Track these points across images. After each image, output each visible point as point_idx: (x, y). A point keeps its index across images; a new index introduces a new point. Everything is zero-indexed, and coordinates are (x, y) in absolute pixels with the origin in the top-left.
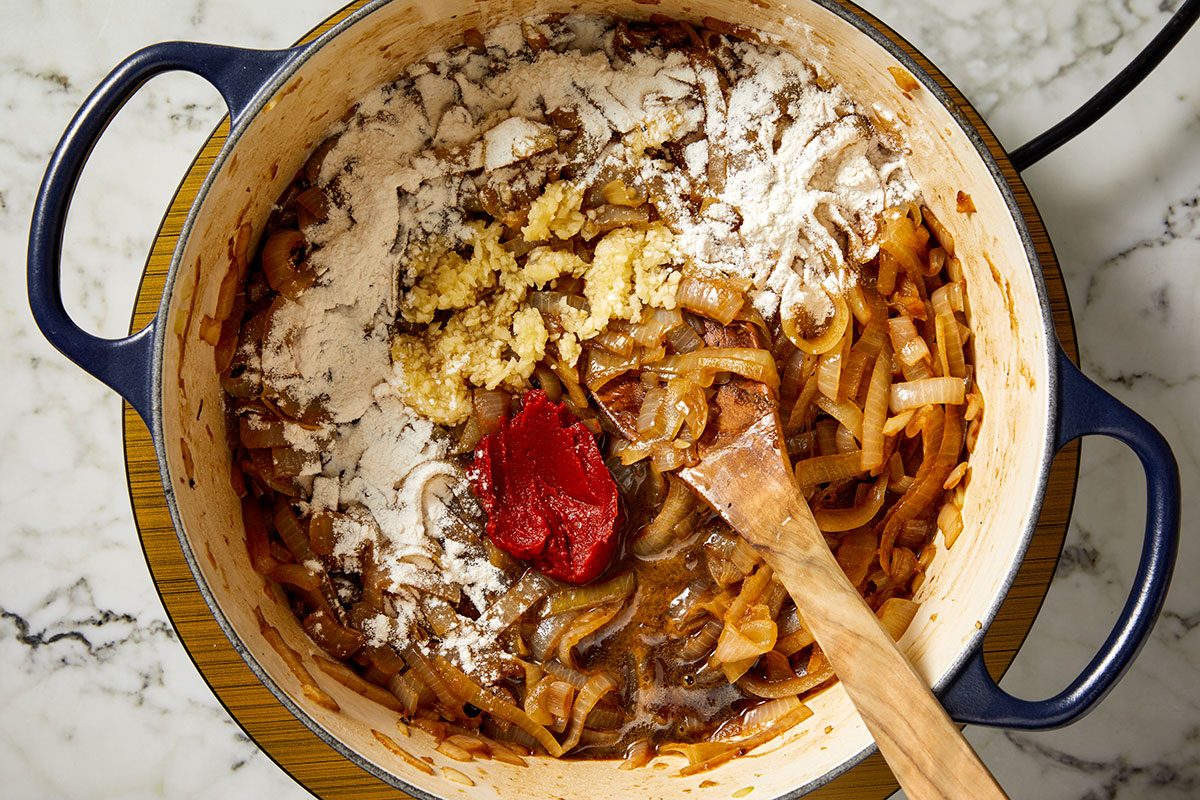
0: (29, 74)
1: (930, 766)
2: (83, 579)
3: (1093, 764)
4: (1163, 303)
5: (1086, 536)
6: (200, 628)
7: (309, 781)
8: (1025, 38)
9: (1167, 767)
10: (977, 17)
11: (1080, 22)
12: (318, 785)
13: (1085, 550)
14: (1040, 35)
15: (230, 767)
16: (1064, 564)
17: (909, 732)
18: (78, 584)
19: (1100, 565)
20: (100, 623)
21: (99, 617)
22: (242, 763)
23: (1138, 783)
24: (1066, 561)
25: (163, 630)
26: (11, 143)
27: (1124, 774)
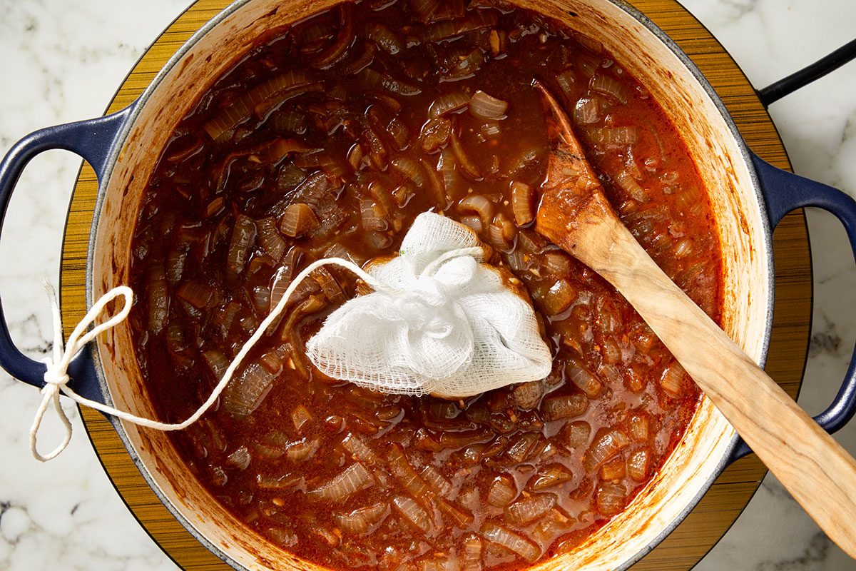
1: (747, 408)
2: (33, 316)
5: (832, 326)
13: (830, 337)
16: (813, 348)
17: (728, 385)
18: (29, 319)
19: (841, 349)
20: (45, 351)
21: (45, 347)
24: (815, 346)
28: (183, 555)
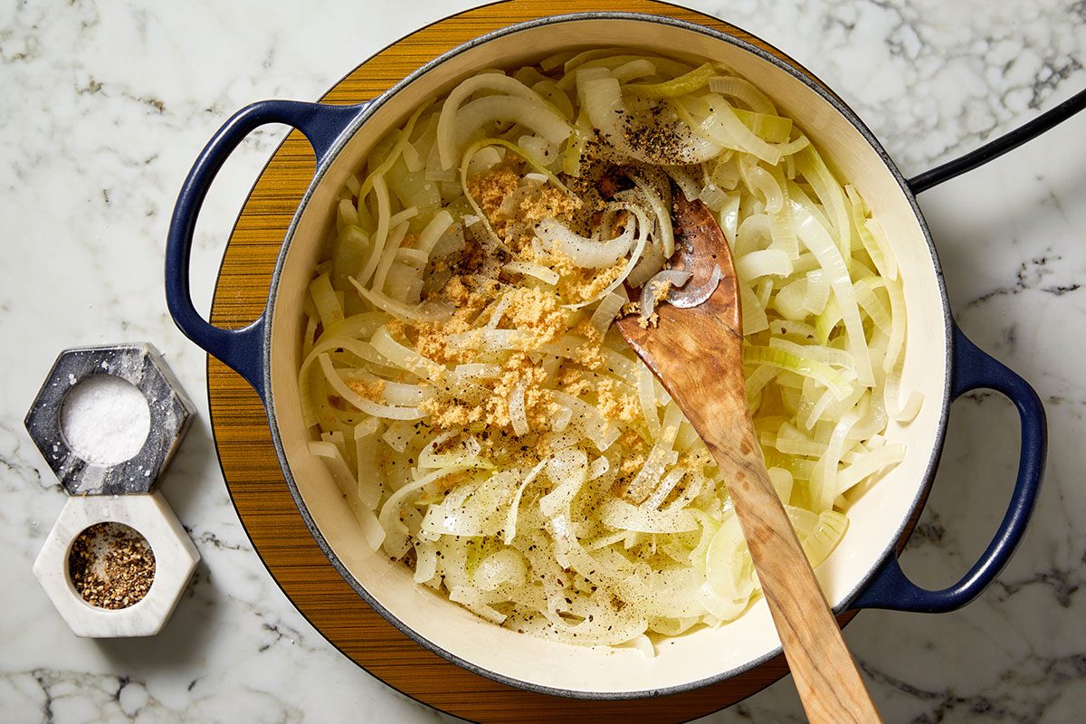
0: (133, 98)
3: (928, 693)
4: (1012, 339)
5: (936, 517)
6: (260, 520)
7: (338, 641)
8: (920, 122)
9: (984, 700)
10: (883, 103)
11: (964, 112)
12: (346, 644)
13: (934, 528)
14: (932, 121)
15: (257, 649)
19: (945, 539)
22: (268, 647)
23: (961, 710)
24: (918, 535)
25: (212, 540)
26: (116, 151)
27: (951, 703)
28: (319, 617)
